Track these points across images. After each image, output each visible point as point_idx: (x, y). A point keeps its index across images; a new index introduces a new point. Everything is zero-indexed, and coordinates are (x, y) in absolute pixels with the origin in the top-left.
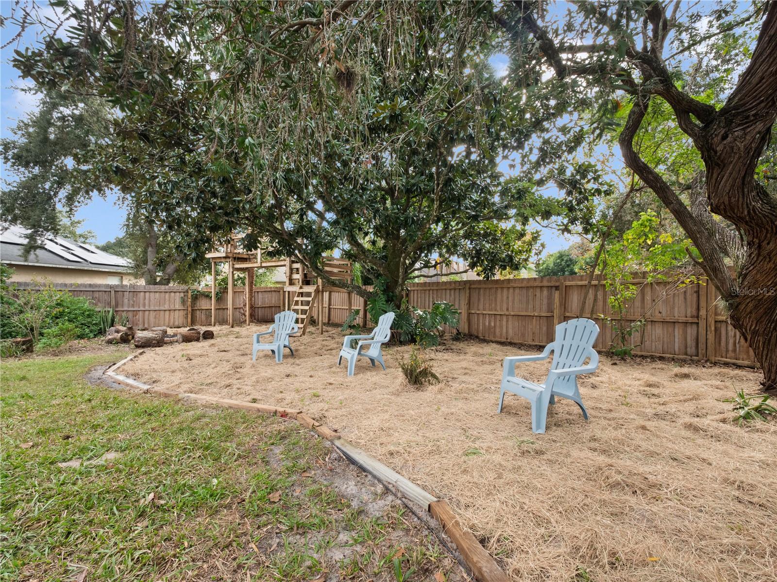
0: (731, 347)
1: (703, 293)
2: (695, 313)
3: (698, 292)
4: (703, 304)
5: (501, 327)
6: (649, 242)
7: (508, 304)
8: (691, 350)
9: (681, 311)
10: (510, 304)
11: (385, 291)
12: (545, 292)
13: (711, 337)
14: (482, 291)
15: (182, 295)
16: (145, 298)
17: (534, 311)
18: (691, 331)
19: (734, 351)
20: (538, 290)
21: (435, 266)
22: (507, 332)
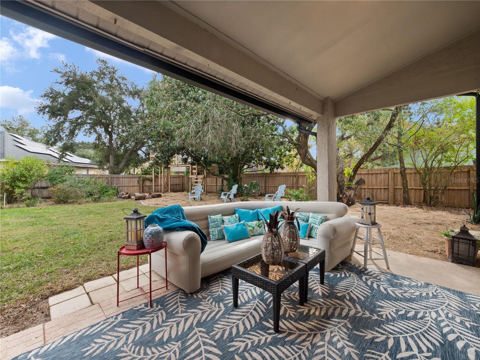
7: (279, 182)
11: (233, 178)
14: (270, 177)
15: (138, 179)
16: (122, 181)
17: (288, 184)
21: (252, 167)
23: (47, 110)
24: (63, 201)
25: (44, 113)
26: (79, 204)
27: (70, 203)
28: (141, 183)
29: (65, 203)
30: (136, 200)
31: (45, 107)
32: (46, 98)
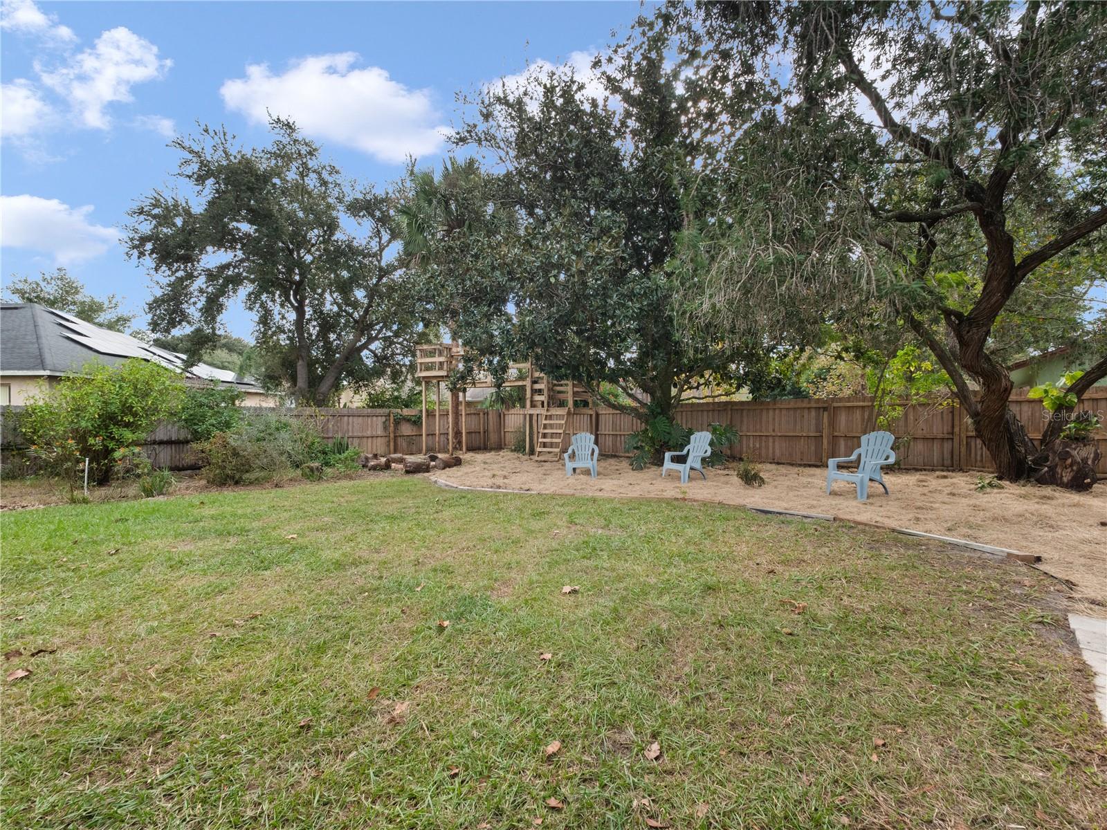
0: (979, 458)
1: (956, 413)
2: (950, 430)
3: (952, 412)
4: (957, 422)
5: (767, 448)
6: (912, 369)
7: (774, 425)
8: (948, 462)
9: (939, 429)
10: (777, 425)
12: (813, 413)
13: (963, 449)
14: (745, 413)
15: (384, 419)
17: (802, 431)
18: (947, 446)
19: (982, 461)
20: (806, 411)
22: (774, 452)
23: (149, 246)
24: (233, 478)
25: (142, 254)
26: (277, 486)
27: (251, 483)
28: (392, 428)
29: (237, 483)
30: (408, 472)
31: (144, 240)
32: (142, 217)
